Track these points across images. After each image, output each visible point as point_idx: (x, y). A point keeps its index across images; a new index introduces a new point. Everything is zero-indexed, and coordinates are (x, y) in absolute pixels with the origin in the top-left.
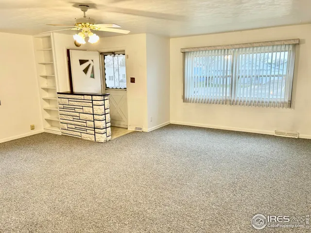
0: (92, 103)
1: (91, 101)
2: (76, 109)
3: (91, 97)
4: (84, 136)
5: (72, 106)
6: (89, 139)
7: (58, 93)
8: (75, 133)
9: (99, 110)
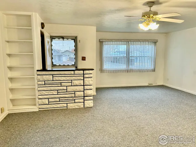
0: (84, 76)
1: (83, 75)
2: (62, 84)
3: (82, 71)
4: (71, 106)
5: (57, 82)
6: (77, 107)
7: (38, 71)
8: (58, 106)
9: (91, 81)
